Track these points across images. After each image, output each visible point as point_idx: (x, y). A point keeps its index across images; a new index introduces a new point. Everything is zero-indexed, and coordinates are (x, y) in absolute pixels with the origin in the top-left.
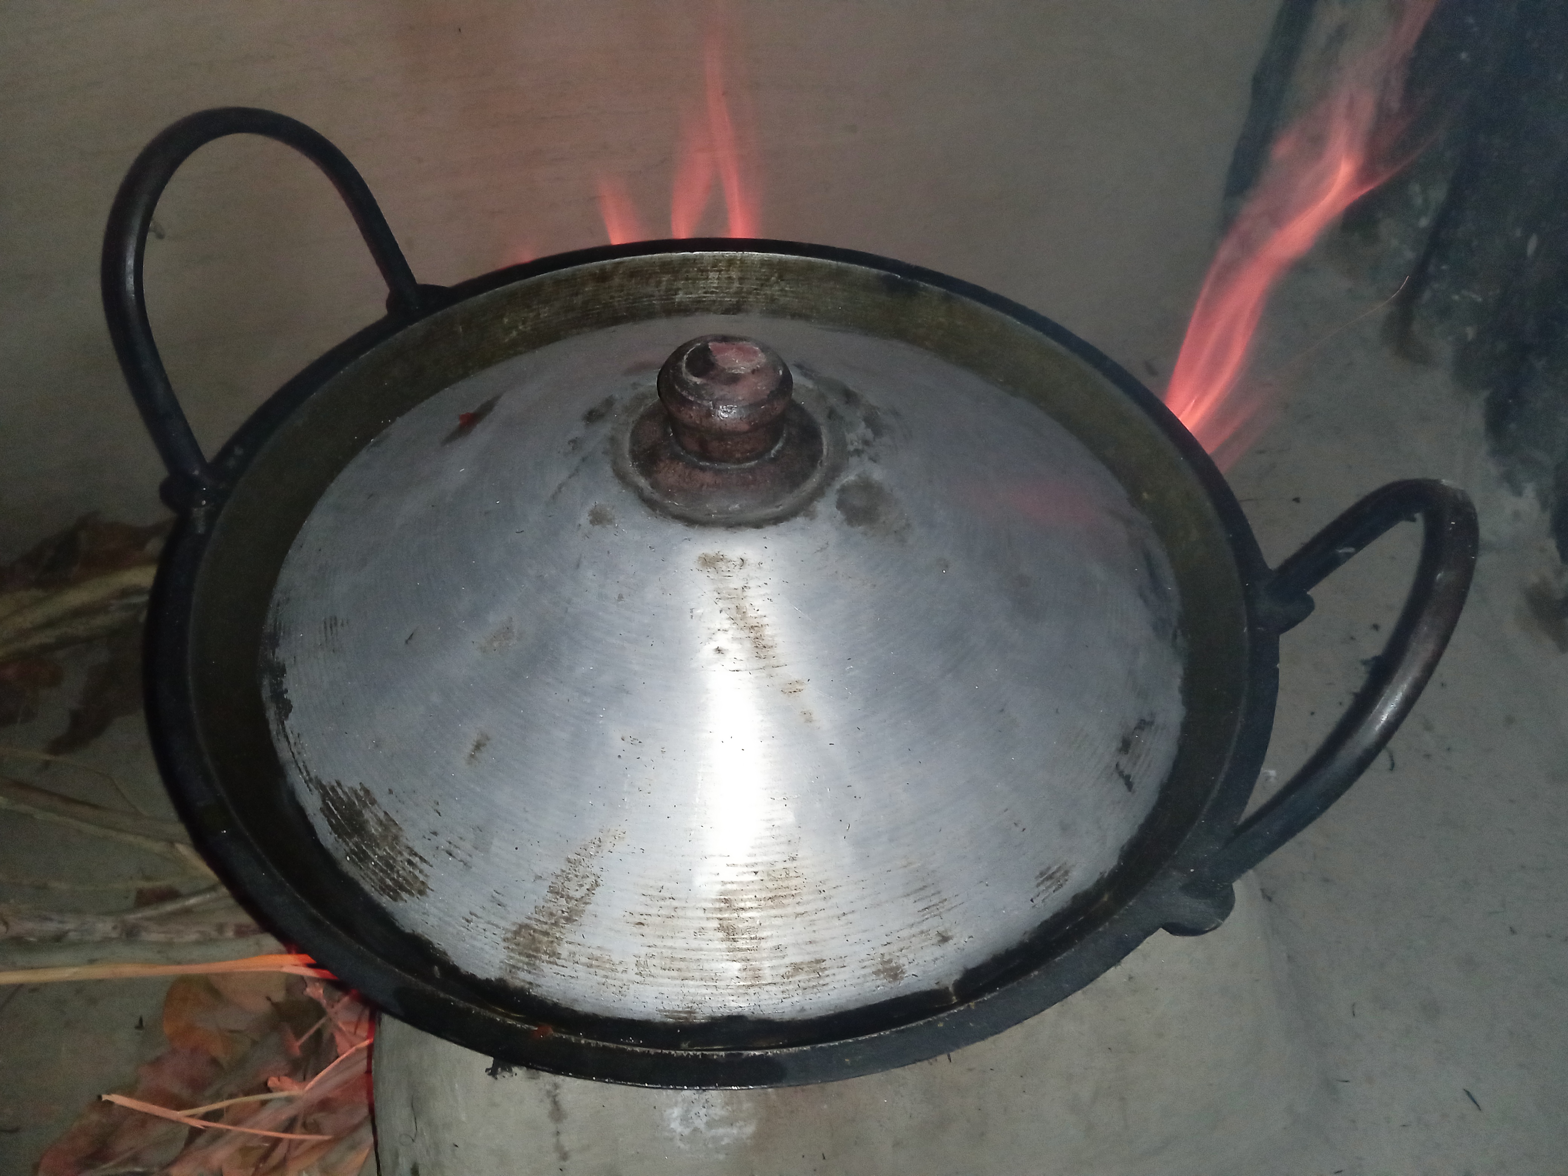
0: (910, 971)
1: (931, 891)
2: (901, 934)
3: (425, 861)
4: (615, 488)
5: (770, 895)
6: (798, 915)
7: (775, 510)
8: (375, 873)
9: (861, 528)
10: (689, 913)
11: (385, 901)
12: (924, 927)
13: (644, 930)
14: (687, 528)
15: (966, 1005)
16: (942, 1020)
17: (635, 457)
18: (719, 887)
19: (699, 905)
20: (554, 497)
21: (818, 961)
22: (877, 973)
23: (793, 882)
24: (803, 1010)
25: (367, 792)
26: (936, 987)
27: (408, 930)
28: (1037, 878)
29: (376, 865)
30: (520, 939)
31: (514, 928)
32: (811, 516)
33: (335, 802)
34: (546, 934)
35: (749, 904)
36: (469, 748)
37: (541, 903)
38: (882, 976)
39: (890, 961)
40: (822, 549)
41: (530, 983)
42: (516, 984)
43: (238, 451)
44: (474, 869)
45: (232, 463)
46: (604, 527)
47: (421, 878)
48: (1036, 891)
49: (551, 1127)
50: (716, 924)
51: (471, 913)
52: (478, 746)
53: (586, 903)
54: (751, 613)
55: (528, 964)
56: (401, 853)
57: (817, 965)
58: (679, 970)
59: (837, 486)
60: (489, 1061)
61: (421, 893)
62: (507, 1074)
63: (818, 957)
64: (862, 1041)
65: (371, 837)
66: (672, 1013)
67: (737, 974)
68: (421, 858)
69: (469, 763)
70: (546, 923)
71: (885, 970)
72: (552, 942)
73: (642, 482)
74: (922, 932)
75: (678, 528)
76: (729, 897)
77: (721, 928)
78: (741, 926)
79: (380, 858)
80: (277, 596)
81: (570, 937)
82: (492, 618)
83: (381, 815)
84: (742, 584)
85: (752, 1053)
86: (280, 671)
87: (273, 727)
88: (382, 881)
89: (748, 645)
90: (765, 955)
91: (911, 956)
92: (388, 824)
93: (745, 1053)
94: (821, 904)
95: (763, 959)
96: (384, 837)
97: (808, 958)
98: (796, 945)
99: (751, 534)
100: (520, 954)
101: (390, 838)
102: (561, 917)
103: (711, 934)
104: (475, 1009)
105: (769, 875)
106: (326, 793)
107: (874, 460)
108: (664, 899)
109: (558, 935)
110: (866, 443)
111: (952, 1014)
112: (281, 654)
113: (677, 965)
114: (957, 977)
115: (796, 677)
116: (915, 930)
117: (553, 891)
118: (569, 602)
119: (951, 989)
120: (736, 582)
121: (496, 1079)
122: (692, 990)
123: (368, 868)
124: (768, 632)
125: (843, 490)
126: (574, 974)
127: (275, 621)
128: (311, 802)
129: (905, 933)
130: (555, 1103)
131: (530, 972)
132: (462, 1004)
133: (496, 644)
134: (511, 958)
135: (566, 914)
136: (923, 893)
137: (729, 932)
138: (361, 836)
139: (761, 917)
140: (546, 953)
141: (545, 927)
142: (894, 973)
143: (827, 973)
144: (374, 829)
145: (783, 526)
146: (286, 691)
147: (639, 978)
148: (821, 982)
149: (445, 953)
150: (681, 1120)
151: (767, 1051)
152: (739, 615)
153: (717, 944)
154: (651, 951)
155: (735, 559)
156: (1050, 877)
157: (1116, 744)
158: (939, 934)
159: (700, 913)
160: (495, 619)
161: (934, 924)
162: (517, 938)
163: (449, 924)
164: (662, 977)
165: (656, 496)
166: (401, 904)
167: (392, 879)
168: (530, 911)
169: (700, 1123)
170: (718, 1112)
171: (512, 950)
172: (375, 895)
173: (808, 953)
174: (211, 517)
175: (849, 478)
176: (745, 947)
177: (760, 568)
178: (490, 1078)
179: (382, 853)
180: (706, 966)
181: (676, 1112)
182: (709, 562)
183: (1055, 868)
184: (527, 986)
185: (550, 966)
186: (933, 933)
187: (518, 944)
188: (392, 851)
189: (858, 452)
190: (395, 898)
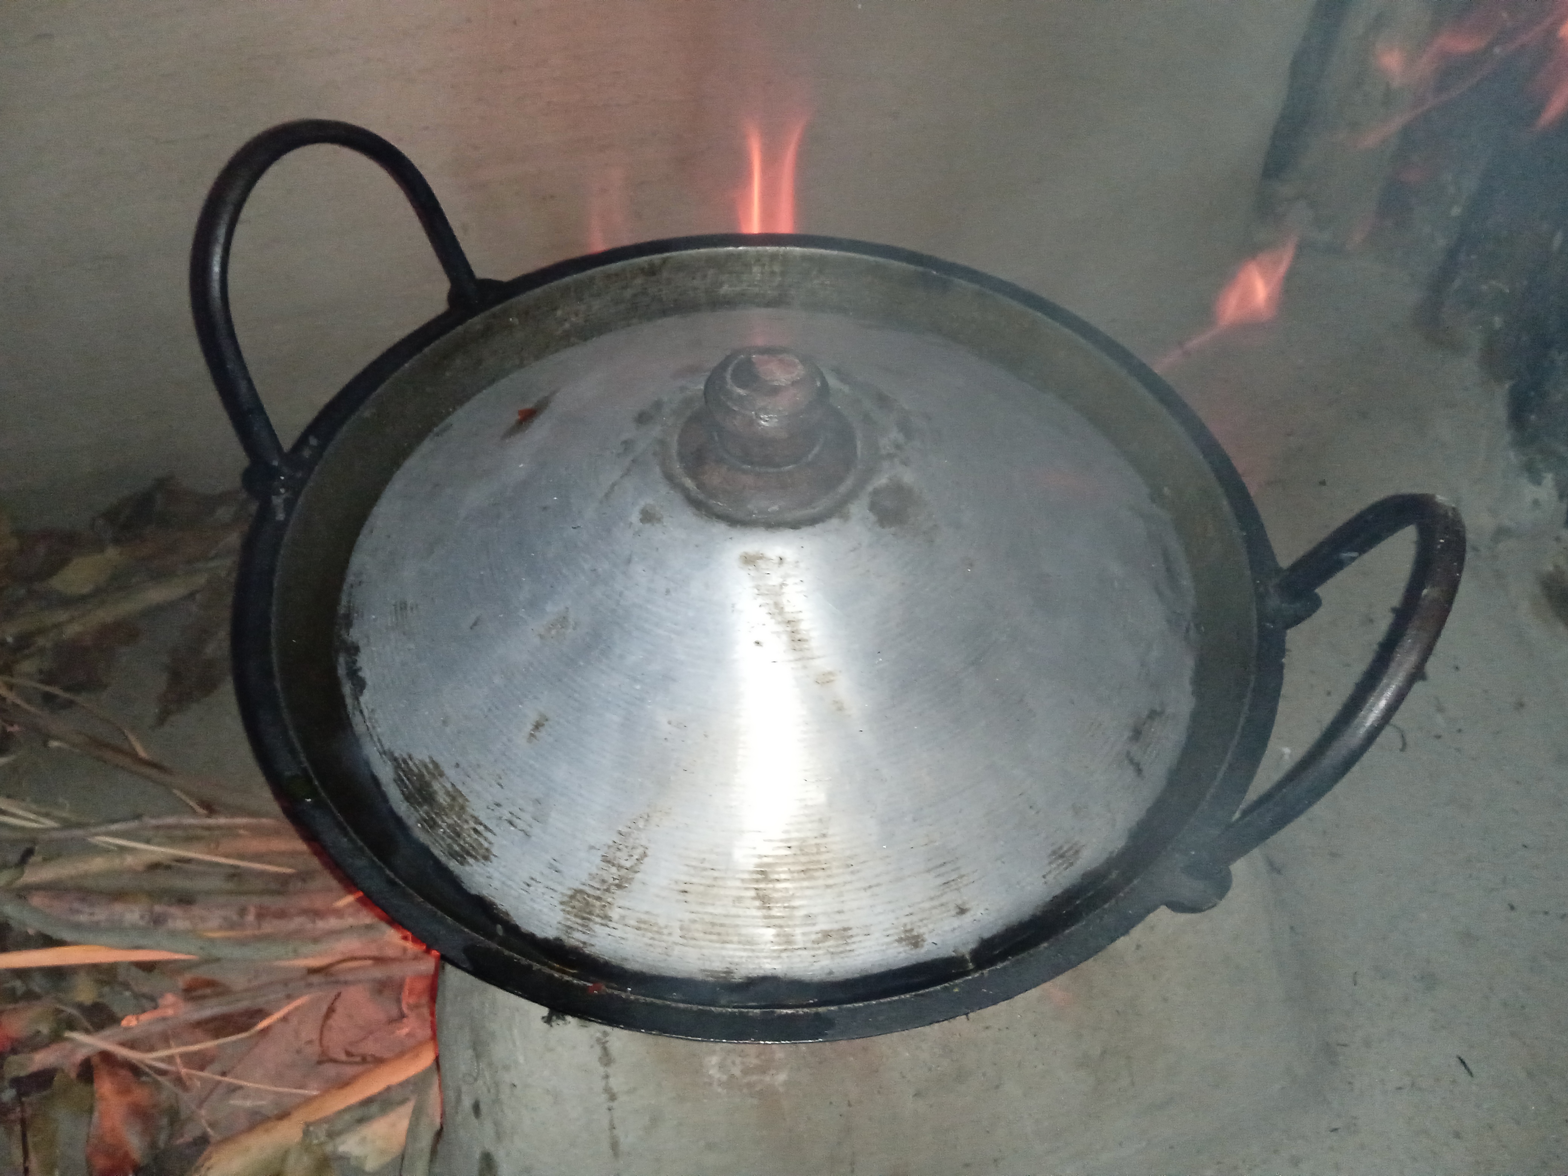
0: (930, 939)
1: (949, 867)
2: (922, 905)
3: (490, 831)
4: (664, 489)
5: (803, 868)
6: (828, 886)
7: (812, 511)
8: (443, 839)
9: (893, 529)
10: (730, 883)
11: (453, 865)
12: (944, 899)
13: (688, 897)
14: (729, 528)
15: (980, 972)
16: (956, 985)
17: (682, 457)
18: (757, 861)
19: (737, 876)
20: (607, 495)
21: (845, 929)
22: (900, 940)
23: (823, 857)
24: (831, 973)
25: (436, 765)
26: (954, 954)
27: (473, 892)
28: (1050, 855)
29: (444, 832)
30: (576, 903)
31: (570, 893)
32: (845, 517)
33: (408, 772)
34: (599, 898)
35: (783, 876)
36: (529, 728)
37: (594, 871)
38: (904, 943)
39: (912, 930)
40: (854, 550)
41: (584, 943)
42: (572, 943)
43: (313, 441)
44: (533, 838)
45: (306, 453)
46: (653, 525)
47: (486, 845)
48: (1048, 869)
49: (602, 1070)
50: (752, 893)
51: (532, 879)
52: (538, 726)
53: (636, 872)
54: (787, 609)
55: (583, 925)
56: (467, 822)
57: (845, 933)
58: (719, 934)
59: (870, 488)
60: (544, 1011)
61: (486, 858)
62: (561, 1022)
63: (846, 925)
64: (884, 1003)
65: (442, 808)
66: (713, 973)
67: (772, 939)
68: (486, 827)
69: (529, 741)
70: (598, 889)
71: (907, 939)
72: (604, 906)
73: (689, 483)
74: (942, 905)
75: (720, 528)
76: (766, 869)
77: (758, 897)
78: (776, 895)
79: (449, 826)
80: (350, 578)
81: (621, 903)
82: (549, 608)
83: (449, 786)
84: (780, 580)
85: (785, 1011)
86: (354, 650)
87: (349, 701)
88: (449, 846)
89: (785, 638)
90: (798, 922)
91: (931, 926)
92: (455, 795)
93: (778, 1011)
94: (848, 878)
95: (795, 926)
96: (452, 807)
97: (836, 926)
98: (825, 914)
99: (789, 534)
100: (576, 916)
101: (457, 809)
102: (612, 884)
103: (748, 903)
104: (536, 966)
105: (801, 850)
106: (400, 765)
107: (905, 463)
108: (705, 869)
109: (609, 900)
110: (898, 447)
111: (967, 980)
112: (355, 634)
113: (717, 929)
114: (973, 946)
115: (829, 669)
116: (936, 903)
117: (606, 860)
118: (621, 594)
119: (968, 957)
120: (774, 580)
121: (551, 1026)
122: (731, 953)
123: (438, 835)
124: (803, 626)
125: (876, 492)
126: (624, 936)
127: (349, 602)
128: (385, 773)
129: (927, 905)
130: (605, 1050)
131: (584, 933)
132: (524, 961)
133: (553, 632)
134: (568, 919)
135: (617, 882)
136: (943, 870)
137: (764, 900)
138: (431, 805)
139: (796, 888)
140: (598, 916)
141: (598, 893)
142: (915, 941)
143: (853, 939)
144: (443, 799)
145: (819, 527)
146: (360, 669)
147: (682, 941)
148: (848, 948)
149: (507, 914)
150: (720, 1067)
151: (798, 1009)
152: (777, 610)
153: (754, 911)
154: (693, 916)
155: (774, 558)
156: (1062, 856)
157: (1127, 734)
158: (958, 907)
159: (738, 884)
160: (552, 609)
161: (952, 898)
162: (573, 901)
163: (509, 887)
164: (704, 940)
165: (701, 497)
166: (467, 868)
167: (459, 845)
168: (584, 877)
169: (737, 1071)
170: (753, 1061)
171: (569, 913)
172: (443, 859)
173: (836, 922)
174: (289, 505)
175: (882, 480)
176: (779, 914)
177: (797, 567)
178: (546, 1026)
179: (450, 821)
180: (744, 931)
181: (714, 1060)
182: (749, 560)
183: (1065, 849)
184: (581, 945)
185: (603, 927)
186: (952, 906)
187: (574, 907)
188: (459, 820)
189: (890, 456)
190: (463, 862)
